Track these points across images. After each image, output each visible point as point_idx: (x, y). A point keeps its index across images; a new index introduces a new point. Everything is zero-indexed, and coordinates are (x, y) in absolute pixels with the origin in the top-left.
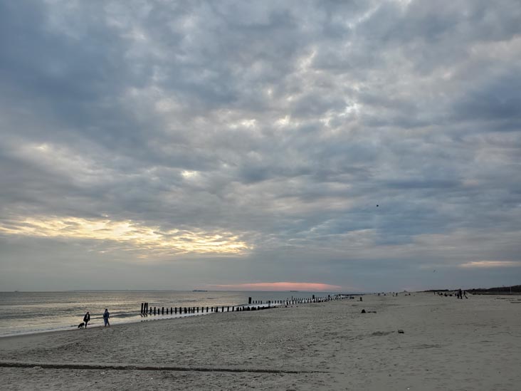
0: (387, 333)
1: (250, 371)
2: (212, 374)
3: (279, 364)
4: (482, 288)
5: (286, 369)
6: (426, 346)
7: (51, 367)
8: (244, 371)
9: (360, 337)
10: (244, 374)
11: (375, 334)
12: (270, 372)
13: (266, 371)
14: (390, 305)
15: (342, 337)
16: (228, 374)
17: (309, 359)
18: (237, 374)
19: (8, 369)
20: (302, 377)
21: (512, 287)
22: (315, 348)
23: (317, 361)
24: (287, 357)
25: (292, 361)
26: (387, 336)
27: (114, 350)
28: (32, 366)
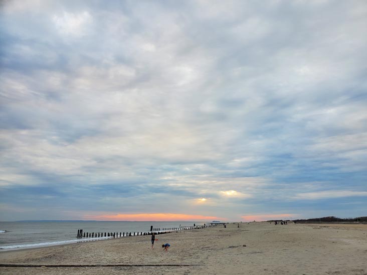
0: (237, 247)
1: (164, 266)
2: (144, 267)
3: (179, 262)
4: (303, 219)
5: (183, 264)
6: (255, 252)
7: (52, 266)
8: (161, 265)
9: (222, 249)
10: (161, 267)
11: (230, 247)
12: (175, 265)
13: (173, 265)
14: (243, 231)
15: (212, 249)
16: (153, 267)
17: (194, 260)
18: (158, 267)
19: (27, 268)
20: (192, 267)
21: (321, 219)
22: (197, 255)
23: (199, 260)
24: (182, 259)
25: (185, 261)
26: (237, 248)
27: (81, 258)
28: (40, 266)
